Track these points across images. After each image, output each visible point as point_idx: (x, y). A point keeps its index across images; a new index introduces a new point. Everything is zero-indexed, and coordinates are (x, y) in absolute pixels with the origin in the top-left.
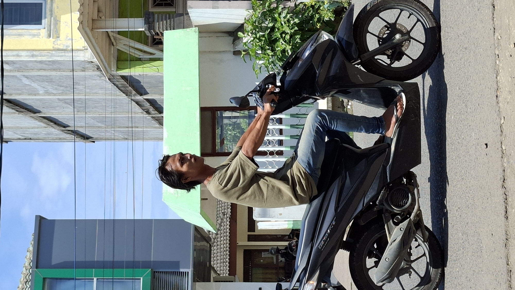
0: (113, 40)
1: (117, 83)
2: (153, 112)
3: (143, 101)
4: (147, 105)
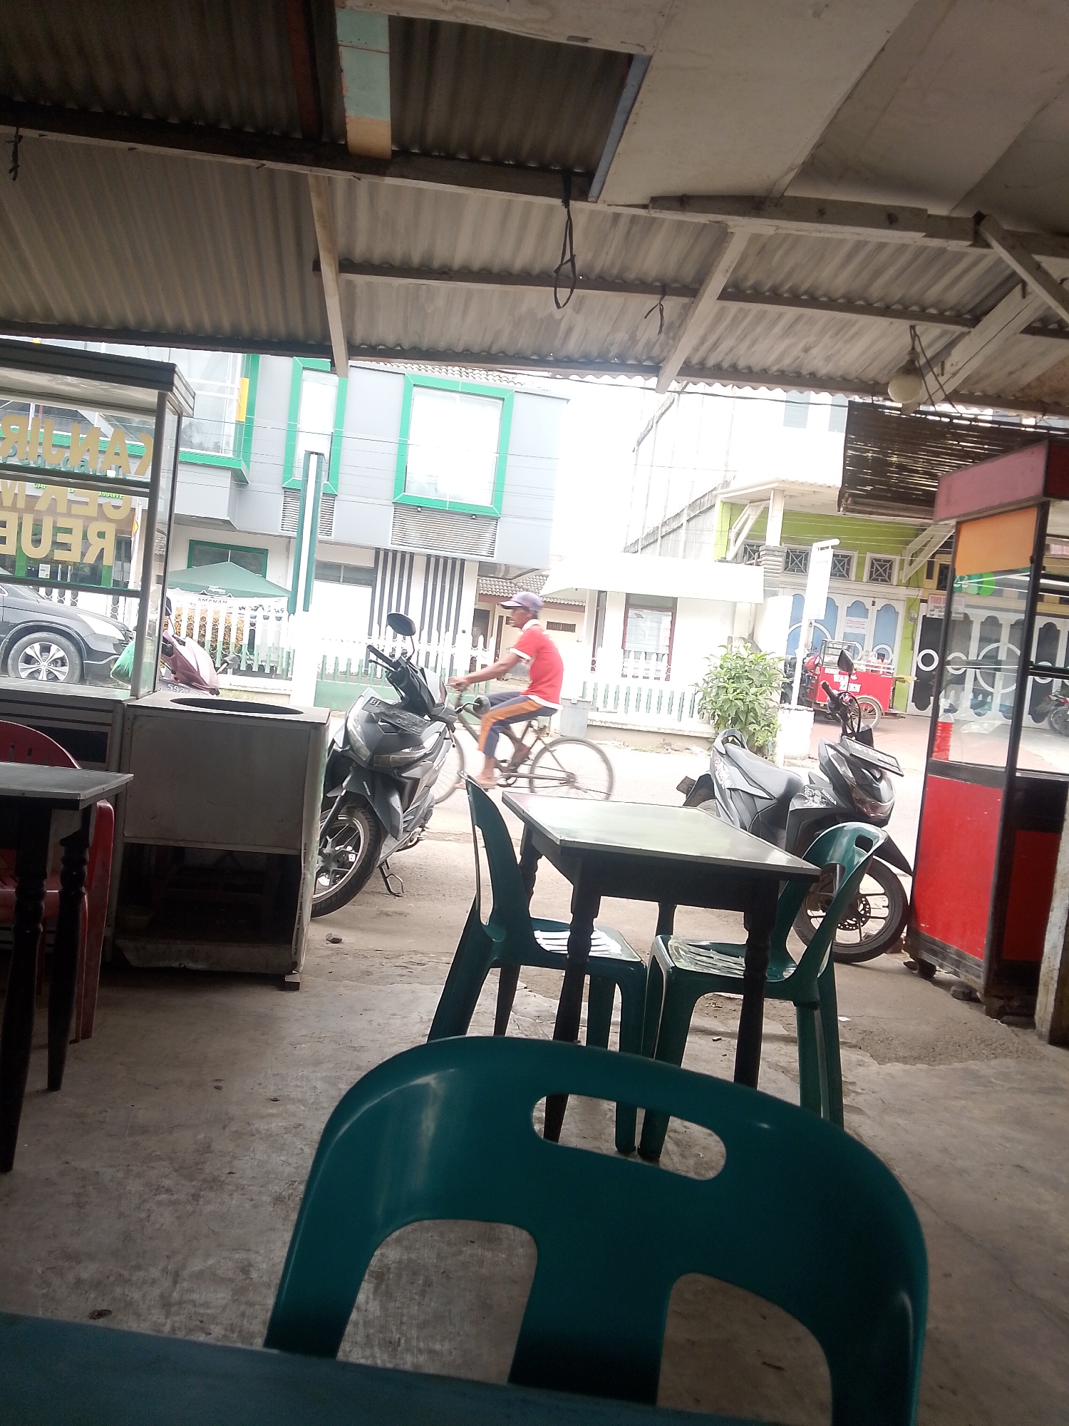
0: (756, 503)
1: (706, 498)
2: (664, 530)
3: (680, 522)
4: (675, 525)
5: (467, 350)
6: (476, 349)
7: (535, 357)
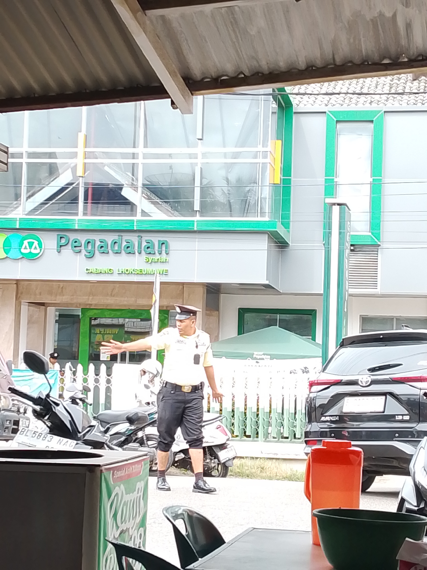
5: (312, 66)
6: (319, 63)
7: (386, 61)
